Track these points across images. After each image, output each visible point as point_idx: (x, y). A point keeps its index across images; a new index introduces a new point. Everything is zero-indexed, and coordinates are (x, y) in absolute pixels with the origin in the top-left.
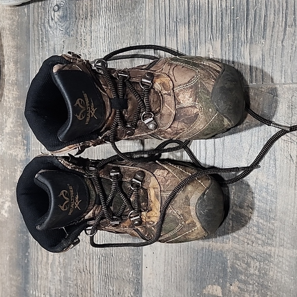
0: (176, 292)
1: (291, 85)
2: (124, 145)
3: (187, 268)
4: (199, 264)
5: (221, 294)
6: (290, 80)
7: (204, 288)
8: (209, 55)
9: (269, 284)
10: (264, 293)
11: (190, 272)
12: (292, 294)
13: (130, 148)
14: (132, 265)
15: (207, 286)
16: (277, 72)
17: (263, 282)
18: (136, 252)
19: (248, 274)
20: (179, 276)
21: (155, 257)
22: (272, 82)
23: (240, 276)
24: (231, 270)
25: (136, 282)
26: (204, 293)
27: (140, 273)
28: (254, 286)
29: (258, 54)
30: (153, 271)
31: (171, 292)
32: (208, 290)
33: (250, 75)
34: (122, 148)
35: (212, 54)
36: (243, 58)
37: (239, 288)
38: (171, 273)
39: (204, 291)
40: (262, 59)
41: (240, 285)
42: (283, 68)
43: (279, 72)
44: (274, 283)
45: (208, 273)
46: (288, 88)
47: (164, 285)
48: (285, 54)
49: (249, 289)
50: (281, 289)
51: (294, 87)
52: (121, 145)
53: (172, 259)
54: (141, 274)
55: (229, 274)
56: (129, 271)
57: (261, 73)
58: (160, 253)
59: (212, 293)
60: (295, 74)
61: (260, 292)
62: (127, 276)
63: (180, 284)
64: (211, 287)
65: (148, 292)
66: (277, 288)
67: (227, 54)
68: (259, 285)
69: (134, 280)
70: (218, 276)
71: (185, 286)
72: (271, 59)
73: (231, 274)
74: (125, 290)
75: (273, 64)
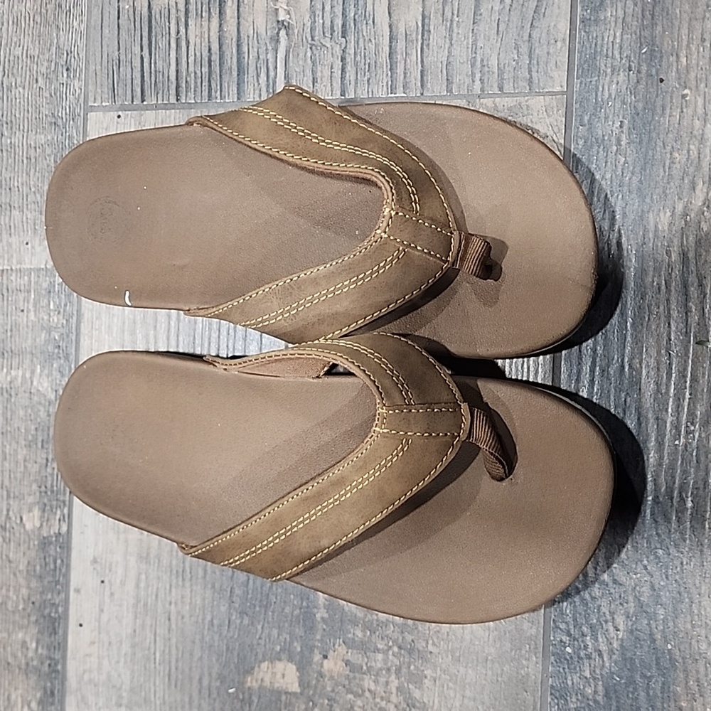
0: (166, 688)
1: (497, 100)
2: (18, 267)
3: (200, 617)
4: (237, 606)
5: (297, 684)
6: (495, 85)
7: (249, 671)
8: (277, 9)
9: (430, 648)
10: (415, 672)
11: (209, 629)
12: (492, 669)
13: (39, 277)
14: (37, 621)
15: (257, 665)
16: (462, 63)
17: (413, 641)
18: (49, 582)
19: (372, 623)
20: (176, 643)
21: (107, 593)
22: (447, 92)
23: (352, 631)
24: (326, 615)
25: (47, 668)
26: (249, 684)
27: (59, 644)
28: (387, 654)
29: (411, 13)
30: (100, 633)
31: (152, 691)
32: (260, 678)
33: (390, 70)
34: (14, 275)
35: (286, 8)
36: (371, 22)
37: (347, 663)
38: (153, 637)
39: (250, 682)
40: (423, 26)
41: (349, 657)
42: (478, 53)
43: (467, 63)
44: (442, 643)
45: (262, 628)
46: (491, 108)
47: (133, 671)
48: (483, 15)
49: (373, 664)
50: (461, 659)
51: (506, 104)
52: (9, 268)
53: (157, 596)
54: (62, 646)
55: (321, 626)
56: (28, 639)
57: (420, 65)
58: (121, 581)
59: (271, 683)
60: (509, 71)
61: (404, 670)
62: (20, 654)
63: (180, 664)
64: (268, 668)
65: (83, 697)
66: (450, 657)
67: (328, 8)
68: (403, 651)
69: (42, 663)
70: (290, 634)
71: (194, 669)
72: (446, 28)
73: (325, 627)
74: (13, 697)
75: (451, 40)
